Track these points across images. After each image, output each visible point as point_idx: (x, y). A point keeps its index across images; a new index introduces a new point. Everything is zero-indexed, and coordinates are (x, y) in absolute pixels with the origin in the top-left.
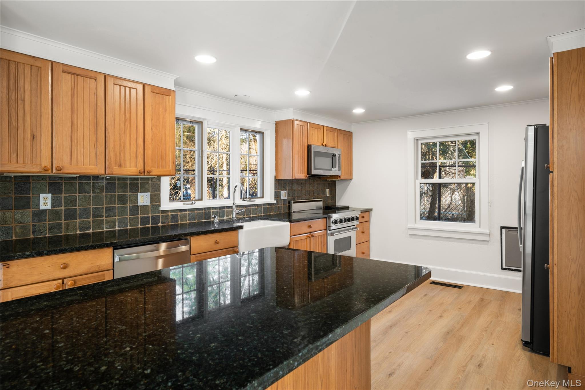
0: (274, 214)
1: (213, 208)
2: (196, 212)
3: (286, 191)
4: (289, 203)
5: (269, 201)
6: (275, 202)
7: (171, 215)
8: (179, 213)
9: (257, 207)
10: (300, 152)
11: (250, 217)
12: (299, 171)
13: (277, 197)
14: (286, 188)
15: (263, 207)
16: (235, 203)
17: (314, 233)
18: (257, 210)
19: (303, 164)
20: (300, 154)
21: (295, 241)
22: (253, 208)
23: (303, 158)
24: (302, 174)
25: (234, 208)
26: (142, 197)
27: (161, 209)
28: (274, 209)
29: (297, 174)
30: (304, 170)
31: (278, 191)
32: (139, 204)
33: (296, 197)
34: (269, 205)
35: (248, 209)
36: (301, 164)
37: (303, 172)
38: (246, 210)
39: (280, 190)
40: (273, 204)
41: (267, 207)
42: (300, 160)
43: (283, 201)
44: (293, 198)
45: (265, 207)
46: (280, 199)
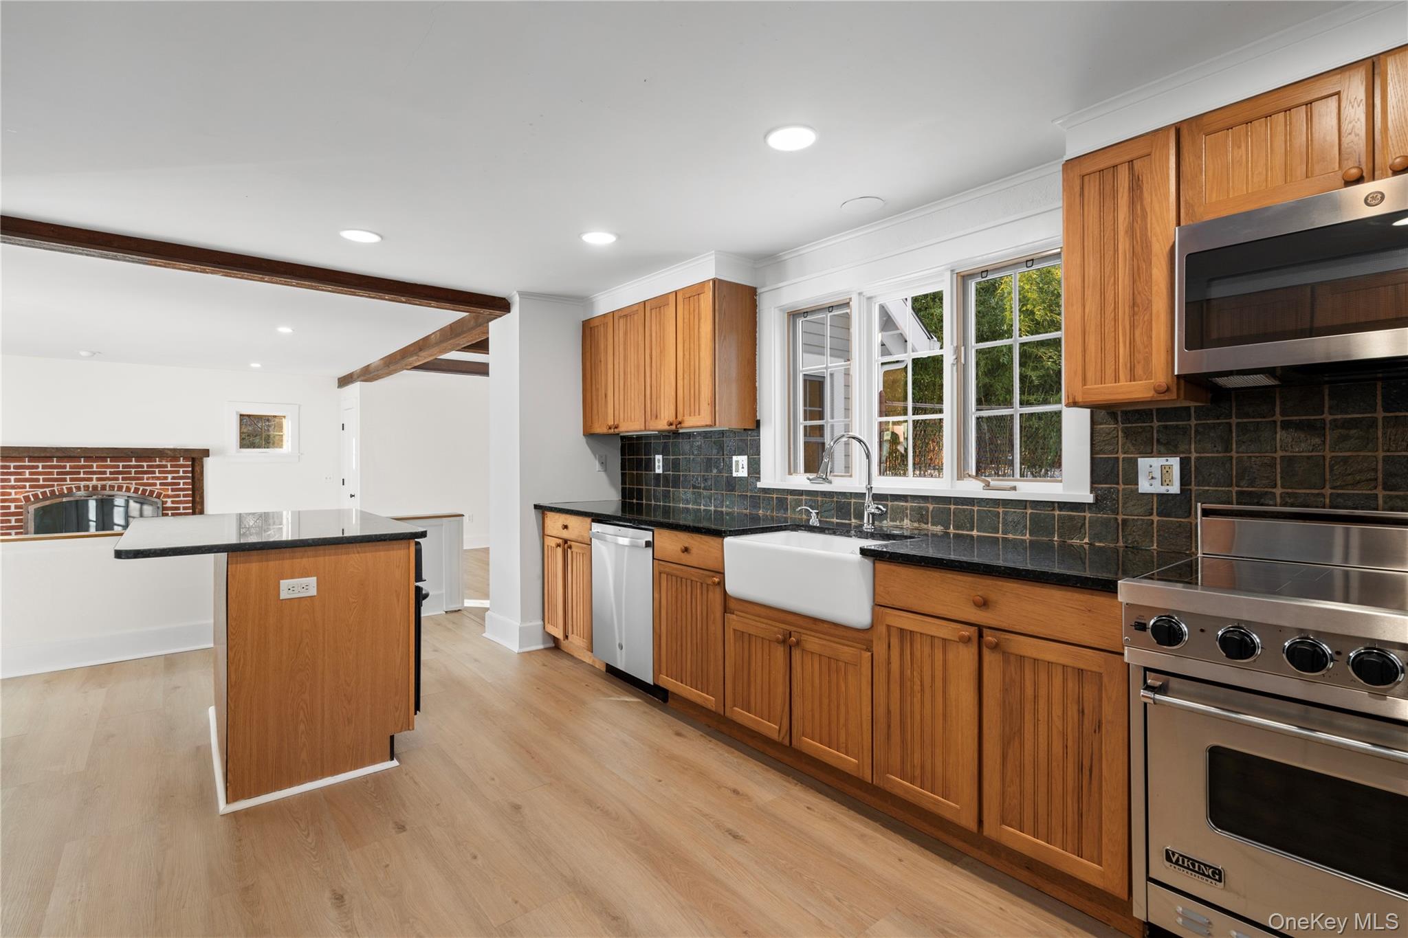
0: (1091, 546)
3: (1176, 461)
6: (1091, 499)
7: (777, 498)
10: (1116, 283)
11: (968, 535)
12: (1103, 371)
13: (1118, 483)
14: (1176, 446)
15: (1031, 513)
16: (869, 486)
17: (1007, 637)
18: (999, 518)
19: (1138, 333)
20: (1116, 295)
21: (898, 628)
22: (984, 510)
23: (1136, 309)
24: (1133, 378)
25: (868, 500)
26: (737, 462)
27: (759, 485)
28: (1089, 526)
29: (1084, 383)
30: (1148, 360)
31: (1121, 460)
32: (735, 474)
33: (1274, 490)
34: (1060, 509)
35: (964, 510)
36: (1124, 335)
37: (1139, 370)
38: (954, 513)
39: (1132, 453)
40: (1087, 506)
41: (1048, 515)
42: (1115, 320)
43: (1155, 499)
44: (1237, 492)
45: (1040, 514)
46: (1132, 491)
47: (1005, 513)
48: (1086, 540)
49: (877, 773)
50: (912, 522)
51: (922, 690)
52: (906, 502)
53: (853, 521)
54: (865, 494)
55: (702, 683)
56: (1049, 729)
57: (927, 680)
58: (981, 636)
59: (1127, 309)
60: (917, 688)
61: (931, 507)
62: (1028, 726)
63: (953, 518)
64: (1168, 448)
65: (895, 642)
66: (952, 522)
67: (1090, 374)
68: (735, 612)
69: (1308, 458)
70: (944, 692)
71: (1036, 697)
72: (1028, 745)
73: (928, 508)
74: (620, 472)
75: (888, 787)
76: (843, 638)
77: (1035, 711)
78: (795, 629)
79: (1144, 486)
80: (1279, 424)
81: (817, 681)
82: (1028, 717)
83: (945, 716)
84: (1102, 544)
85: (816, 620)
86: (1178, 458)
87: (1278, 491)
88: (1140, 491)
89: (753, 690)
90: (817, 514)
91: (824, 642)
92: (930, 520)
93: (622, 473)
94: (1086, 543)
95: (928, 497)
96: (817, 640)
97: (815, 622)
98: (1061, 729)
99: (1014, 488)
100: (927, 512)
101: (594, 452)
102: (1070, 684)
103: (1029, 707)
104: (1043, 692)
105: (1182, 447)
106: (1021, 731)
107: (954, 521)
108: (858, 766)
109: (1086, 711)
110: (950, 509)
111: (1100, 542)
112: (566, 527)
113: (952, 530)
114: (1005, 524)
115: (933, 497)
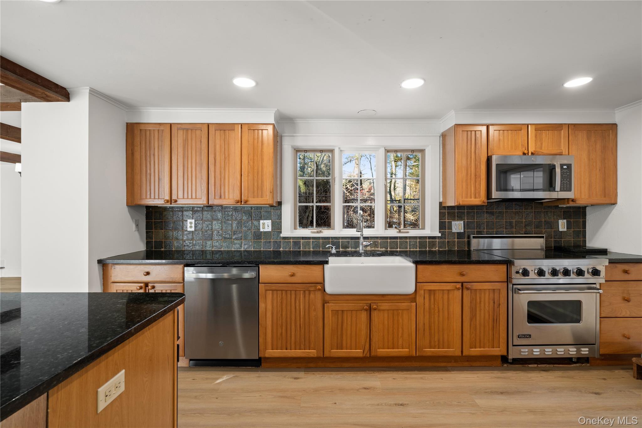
0: (439, 250)
1: (343, 238)
2: (321, 241)
3: (462, 222)
4: (469, 237)
5: (430, 233)
6: (440, 235)
7: (293, 241)
8: (302, 241)
9: (408, 240)
10: (471, 168)
11: (395, 251)
12: (467, 194)
13: (446, 229)
14: (462, 218)
15: (419, 241)
16: (362, 234)
17: (472, 284)
18: (407, 243)
19: (477, 184)
20: (471, 171)
21: (428, 290)
22: (402, 241)
23: (476, 177)
24: (475, 198)
25: (361, 239)
26: (264, 224)
27: (282, 235)
28: (438, 244)
29: (462, 198)
30: (479, 192)
31: (447, 222)
32: (262, 230)
33: (484, 230)
34: (429, 239)
35: (394, 241)
36: (473, 184)
37: (477, 196)
38: (390, 243)
39: (451, 220)
40: (437, 237)
41: (425, 241)
42: (471, 179)
43: (456, 234)
44: (476, 231)
45: (422, 241)
46: (450, 232)
47: (410, 242)
48: (437, 249)
49: (419, 351)
50: (371, 248)
51: (439, 311)
52: (368, 240)
53: (341, 249)
54: (360, 237)
55: (305, 345)
56: (484, 311)
57: (441, 307)
58: (462, 286)
59: (474, 176)
60: (436, 311)
61: (379, 241)
62: (478, 312)
63: (390, 245)
64: (460, 218)
65: (427, 296)
66: (389, 246)
67: (464, 195)
68: (330, 302)
69: (492, 221)
70: (448, 309)
71: (480, 302)
72: (478, 318)
73: (378, 241)
74: (145, 230)
75: (424, 354)
76: (400, 300)
77: (480, 306)
78: (371, 302)
79: (454, 230)
80: (485, 212)
81: (386, 322)
82: (478, 309)
83: (448, 318)
84: (442, 250)
85: (383, 295)
86: (463, 222)
87: (485, 230)
88: (453, 232)
89: (344, 338)
90: (335, 248)
91: (391, 304)
92: (379, 246)
93: (146, 231)
94: (437, 250)
95: (378, 237)
96: (386, 304)
97: (383, 296)
98: (488, 310)
99: (408, 232)
100: (378, 243)
101: (132, 218)
102: (491, 295)
103: (478, 305)
104: (483, 300)
105: (463, 218)
106: (475, 315)
107: (390, 246)
108: (409, 351)
109: (495, 302)
110: (388, 241)
111: (441, 249)
112: (148, 273)
113: (389, 249)
114: (410, 245)
115: (380, 237)
